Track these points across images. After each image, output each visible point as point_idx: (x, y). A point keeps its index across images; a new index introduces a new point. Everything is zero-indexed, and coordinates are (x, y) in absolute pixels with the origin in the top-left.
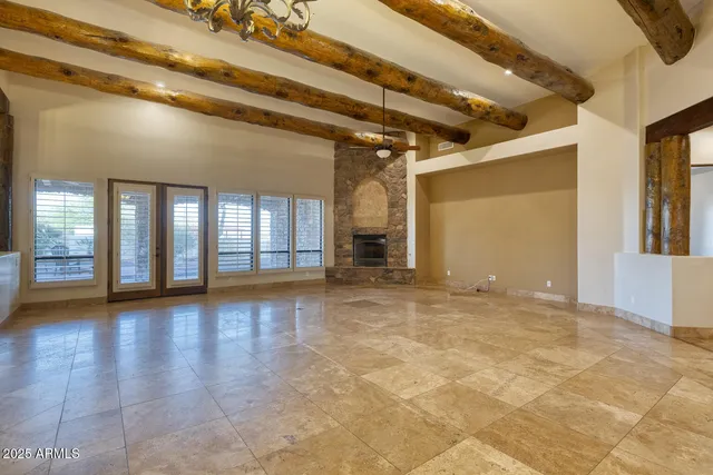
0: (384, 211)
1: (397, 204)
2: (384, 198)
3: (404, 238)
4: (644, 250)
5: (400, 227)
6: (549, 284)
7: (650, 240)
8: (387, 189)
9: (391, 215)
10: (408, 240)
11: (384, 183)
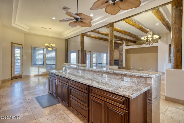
0: (119, 56)
1: (121, 54)
2: (118, 53)
3: (122, 61)
4: (169, 63)
5: (122, 59)
6: (152, 69)
7: (170, 61)
8: (119, 51)
9: (120, 57)
10: (124, 61)
11: (119, 50)
